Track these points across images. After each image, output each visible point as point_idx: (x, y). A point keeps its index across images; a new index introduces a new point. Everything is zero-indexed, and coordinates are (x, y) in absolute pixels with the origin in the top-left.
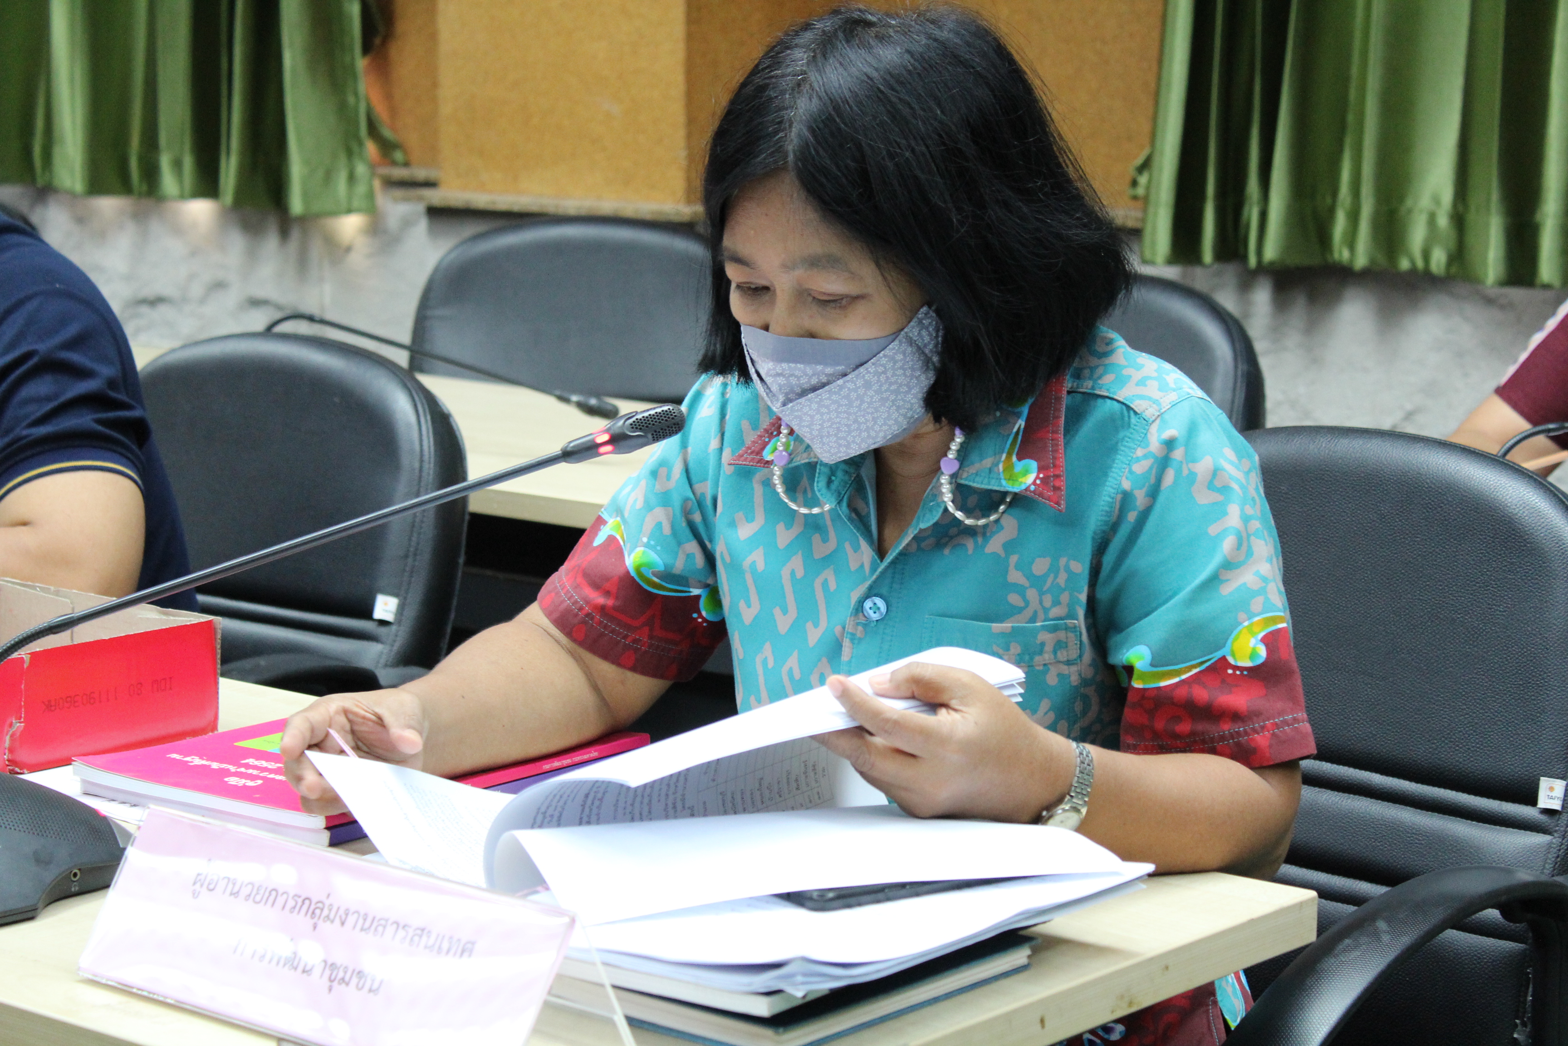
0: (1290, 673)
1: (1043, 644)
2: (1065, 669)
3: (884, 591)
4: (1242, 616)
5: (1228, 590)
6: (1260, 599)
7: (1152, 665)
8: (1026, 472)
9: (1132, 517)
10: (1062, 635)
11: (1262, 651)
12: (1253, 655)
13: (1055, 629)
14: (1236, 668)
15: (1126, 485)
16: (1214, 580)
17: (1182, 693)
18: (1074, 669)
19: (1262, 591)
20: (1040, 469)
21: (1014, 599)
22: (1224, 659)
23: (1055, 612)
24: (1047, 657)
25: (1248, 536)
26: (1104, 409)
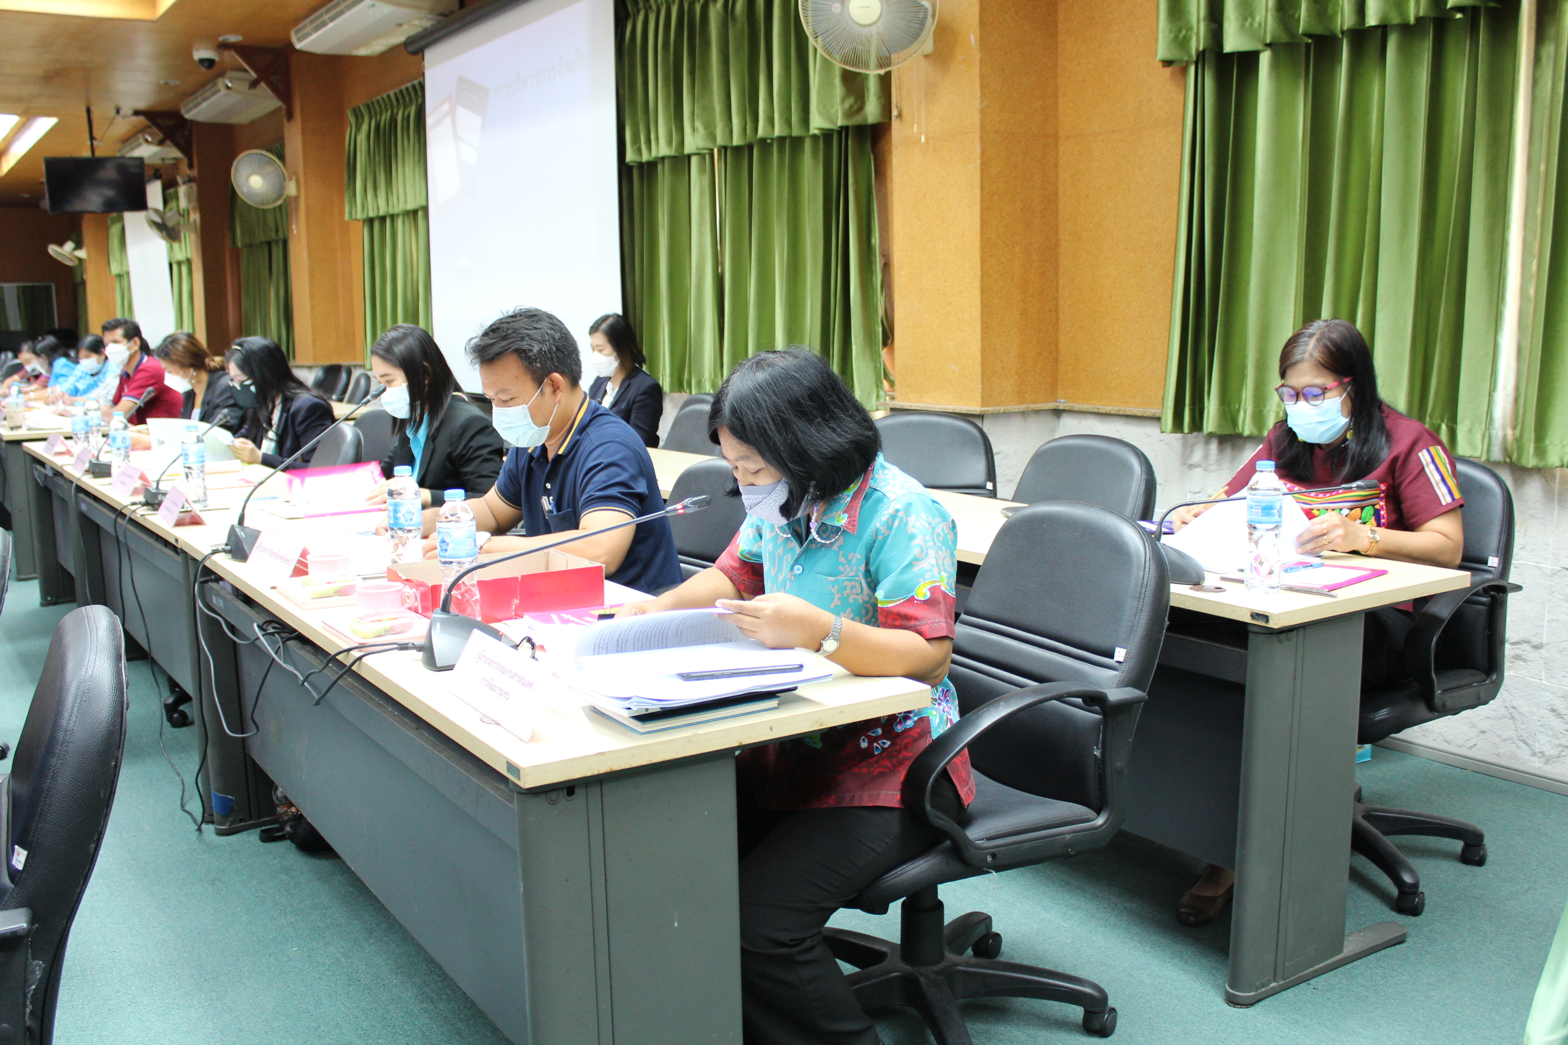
0: (939, 603)
1: (846, 586)
2: (856, 597)
3: (802, 563)
4: (921, 579)
5: (915, 569)
6: (929, 573)
7: (884, 598)
8: (844, 518)
9: (880, 538)
10: (853, 583)
11: (928, 595)
12: (925, 595)
13: (850, 581)
14: (918, 600)
15: (878, 525)
16: (910, 565)
17: (896, 610)
18: (859, 597)
19: (931, 570)
20: (849, 517)
21: (841, 568)
22: (913, 596)
23: (851, 574)
24: (848, 591)
25: (927, 548)
26: (876, 495)
